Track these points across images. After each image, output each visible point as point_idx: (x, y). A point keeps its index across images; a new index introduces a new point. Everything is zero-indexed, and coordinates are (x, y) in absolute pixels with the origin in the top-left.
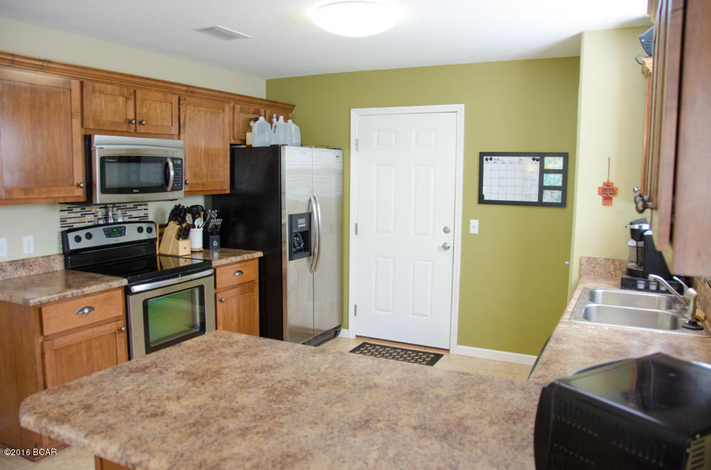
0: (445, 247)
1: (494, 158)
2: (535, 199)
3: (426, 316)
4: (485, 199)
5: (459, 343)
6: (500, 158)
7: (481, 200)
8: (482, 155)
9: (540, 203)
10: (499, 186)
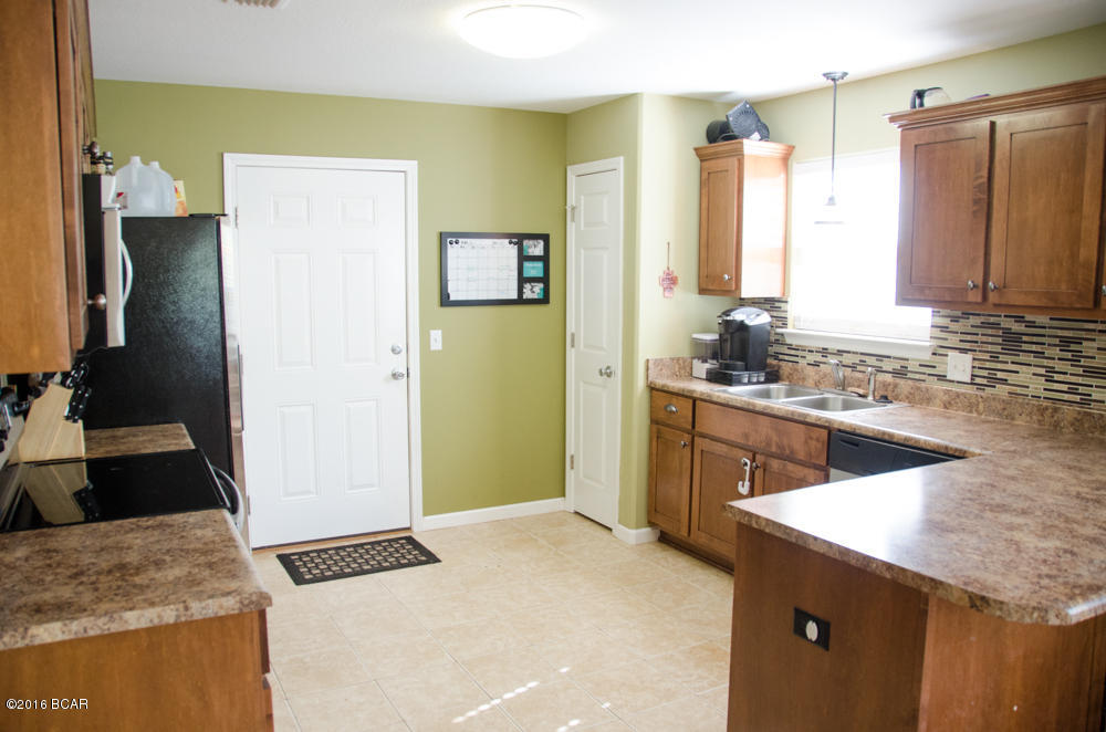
0: (395, 376)
1: (460, 240)
2: (514, 296)
3: (372, 486)
4: (452, 298)
5: (426, 513)
6: (468, 240)
7: (445, 301)
8: (442, 237)
9: (520, 301)
10: (468, 280)
